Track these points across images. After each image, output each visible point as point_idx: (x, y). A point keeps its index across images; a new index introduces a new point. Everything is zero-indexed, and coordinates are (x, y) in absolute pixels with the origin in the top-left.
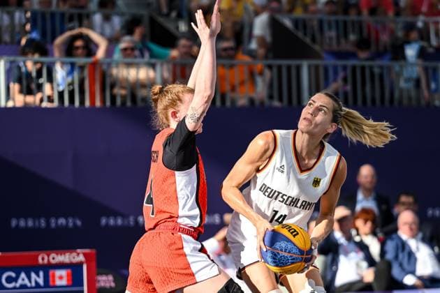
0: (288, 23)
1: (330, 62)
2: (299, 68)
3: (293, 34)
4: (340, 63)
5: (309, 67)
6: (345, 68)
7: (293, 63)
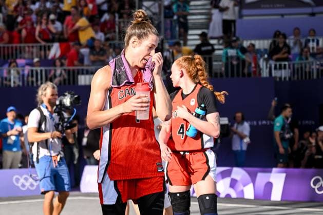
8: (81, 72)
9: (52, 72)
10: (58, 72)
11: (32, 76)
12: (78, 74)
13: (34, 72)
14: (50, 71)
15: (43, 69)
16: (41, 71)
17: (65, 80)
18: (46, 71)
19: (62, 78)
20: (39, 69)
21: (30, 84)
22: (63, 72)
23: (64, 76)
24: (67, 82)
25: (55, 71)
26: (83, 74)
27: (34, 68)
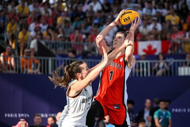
0: (43, 43)
1: (59, 58)
2: (48, 61)
3: (45, 47)
4: (63, 59)
5: (52, 60)
6: (65, 61)
7: (46, 58)
8: (180, 64)
9: (156, 65)
10: (161, 65)
11: (139, 68)
12: (178, 66)
13: (141, 65)
14: (154, 63)
15: (148, 62)
16: (147, 64)
17: (167, 72)
18: (151, 64)
19: (164, 70)
20: (145, 62)
21: (137, 75)
22: (166, 65)
23: (166, 68)
24: (169, 73)
25: (159, 63)
26: (182, 66)
27: (141, 62)
